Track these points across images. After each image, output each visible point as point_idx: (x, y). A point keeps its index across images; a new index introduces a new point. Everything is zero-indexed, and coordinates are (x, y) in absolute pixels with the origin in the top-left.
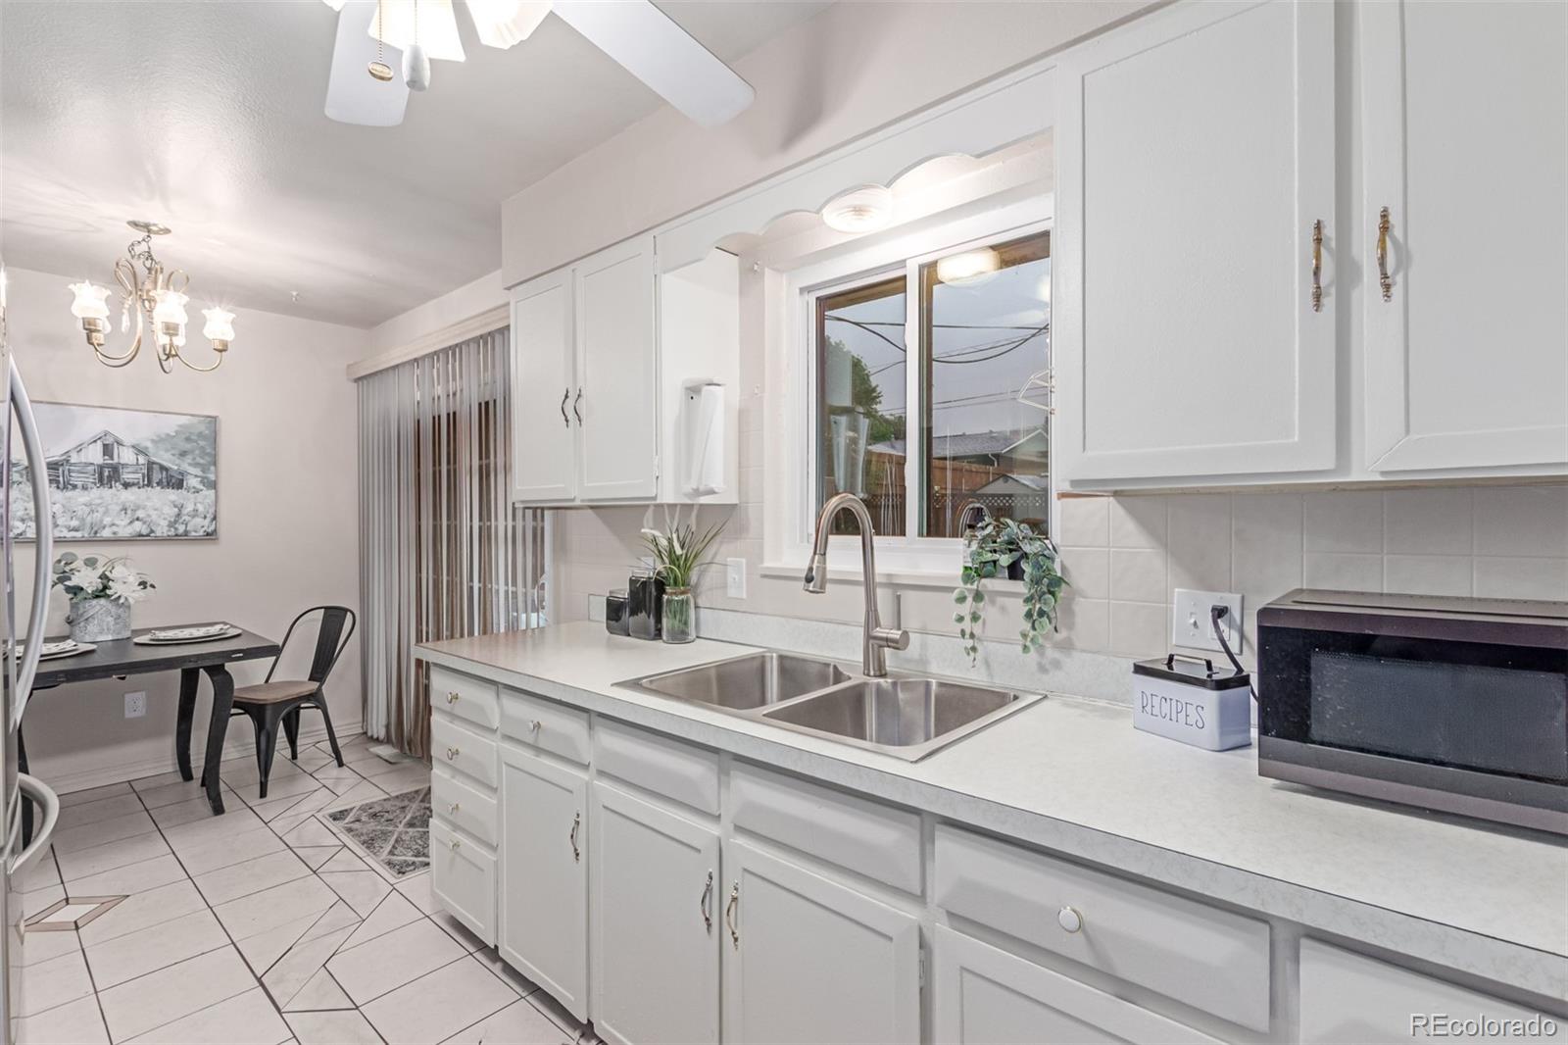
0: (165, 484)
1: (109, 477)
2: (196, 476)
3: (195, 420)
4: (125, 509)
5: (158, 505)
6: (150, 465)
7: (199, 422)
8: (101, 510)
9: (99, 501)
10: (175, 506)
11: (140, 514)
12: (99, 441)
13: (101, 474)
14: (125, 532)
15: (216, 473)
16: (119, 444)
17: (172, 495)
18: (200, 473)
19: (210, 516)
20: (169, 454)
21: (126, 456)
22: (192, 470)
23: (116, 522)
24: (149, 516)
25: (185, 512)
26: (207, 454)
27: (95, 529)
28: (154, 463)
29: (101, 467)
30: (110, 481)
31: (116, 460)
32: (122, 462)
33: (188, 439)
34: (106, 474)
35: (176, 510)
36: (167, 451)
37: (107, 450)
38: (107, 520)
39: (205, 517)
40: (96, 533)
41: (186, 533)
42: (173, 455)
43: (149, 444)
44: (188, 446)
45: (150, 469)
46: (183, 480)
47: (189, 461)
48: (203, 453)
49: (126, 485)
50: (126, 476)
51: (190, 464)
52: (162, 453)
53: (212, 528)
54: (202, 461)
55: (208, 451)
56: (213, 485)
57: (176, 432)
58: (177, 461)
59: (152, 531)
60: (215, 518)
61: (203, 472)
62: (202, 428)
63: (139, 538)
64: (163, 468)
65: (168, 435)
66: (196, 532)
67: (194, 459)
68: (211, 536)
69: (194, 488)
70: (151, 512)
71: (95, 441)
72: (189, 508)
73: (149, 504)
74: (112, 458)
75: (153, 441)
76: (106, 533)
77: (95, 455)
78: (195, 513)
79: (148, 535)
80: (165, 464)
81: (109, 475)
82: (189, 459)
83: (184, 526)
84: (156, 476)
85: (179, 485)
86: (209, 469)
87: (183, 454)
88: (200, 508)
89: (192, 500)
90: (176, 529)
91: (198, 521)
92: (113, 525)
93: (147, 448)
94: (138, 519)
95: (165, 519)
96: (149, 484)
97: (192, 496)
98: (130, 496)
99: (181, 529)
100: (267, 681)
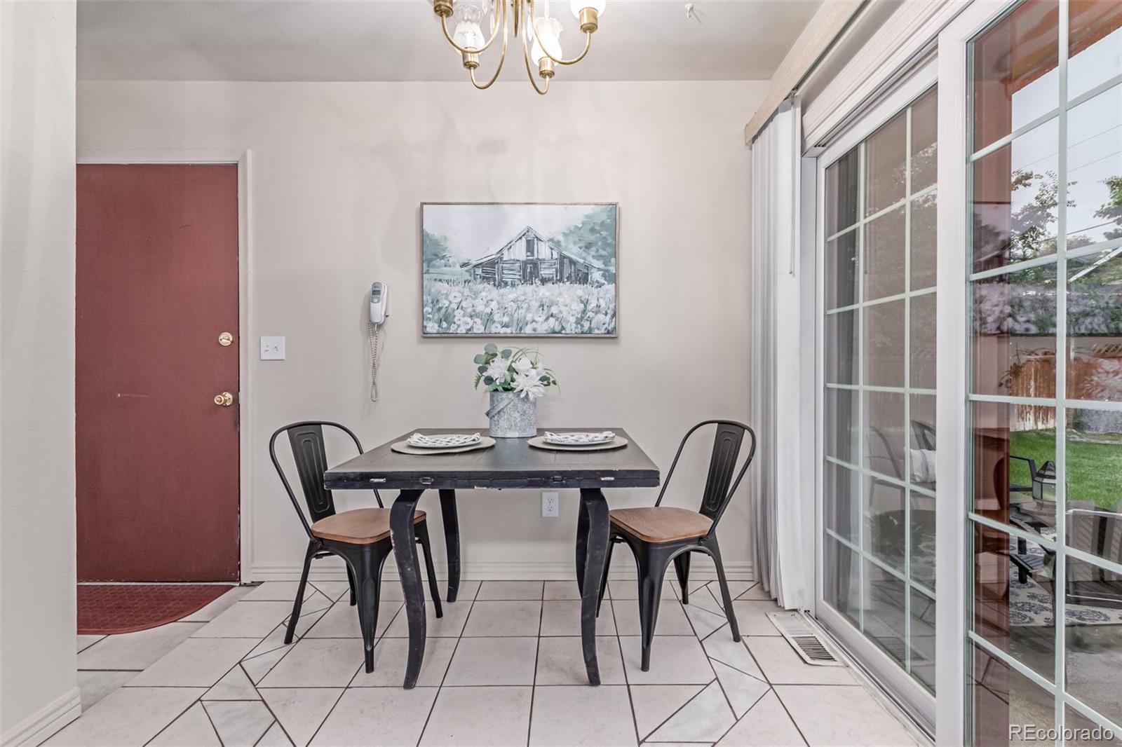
0: (573, 278)
1: (531, 273)
2: (599, 269)
3: (598, 209)
4: (542, 306)
5: (568, 301)
6: (562, 257)
7: (602, 211)
8: (525, 306)
9: (522, 298)
10: (582, 302)
11: (554, 310)
12: (524, 238)
13: (525, 270)
14: (543, 329)
15: (617, 266)
16: (539, 239)
17: (579, 290)
18: (602, 266)
19: (610, 312)
20: (576, 247)
21: (543, 251)
22: (598, 264)
23: (536, 319)
24: (561, 312)
25: (589, 307)
26: (609, 245)
27: (520, 325)
28: (565, 257)
29: (525, 263)
30: (531, 277)
31: (536, 257)
32: (540, 258)
33: (592, 230)
34: (529, 270)
35: (582, 306)
36: (575, 243)
37: (530, 247)
38: (529, 317)
39: (606, 314)
40: (521, 329)
41: (590, 330)
42: (580, 248)
43: (561, 238)
44: (592, 238)
45: (562, 264)
46: (588, 274)
47: (593, 253)
48: (606, 245)
49: (544, 281)
50: (545, 272)
51: (594, 257)
52: (571, 246)
53: (612, 325)
54: (604, 253)
55: (610, 241)
56: (612, 278)
57: (584, 223)
58: (584, 254)
59: (563, 328)
60: (614, 315)
61: (605, 264)
62: (604, 217)
63: (554, 336)
64: (572, 262)
65: (576, 226)
66: (598, 329)
67: (597, 251)
68: (611, 335)
69: (597, 282)
70: (563, 308)
71: (521, 238)
72: (593, 304)
73: (561, 300)
74: (533, 254)
75: (565, 235)
76: (528, 330)
77: (520, 252)
78: (598, 309)
79: (559, 333)
80: (573, 257)
81: (530, 271)
82: (593, 252)
83: (588, 323)
84: (567, 271)
85: (583, 279)
86: (610, 261)
87: (588, 246)
88: (603, 304)
89: (596, 295)
90: (582, 326)
91: (601, 317)
92: (533, 321)
93: (559, 242)
94: (552, 315)
95: (573, 315)
96: (561, 280)
97: (595, 290)
98: (545, 291)
99: (586, 325)
100: (657, 505)
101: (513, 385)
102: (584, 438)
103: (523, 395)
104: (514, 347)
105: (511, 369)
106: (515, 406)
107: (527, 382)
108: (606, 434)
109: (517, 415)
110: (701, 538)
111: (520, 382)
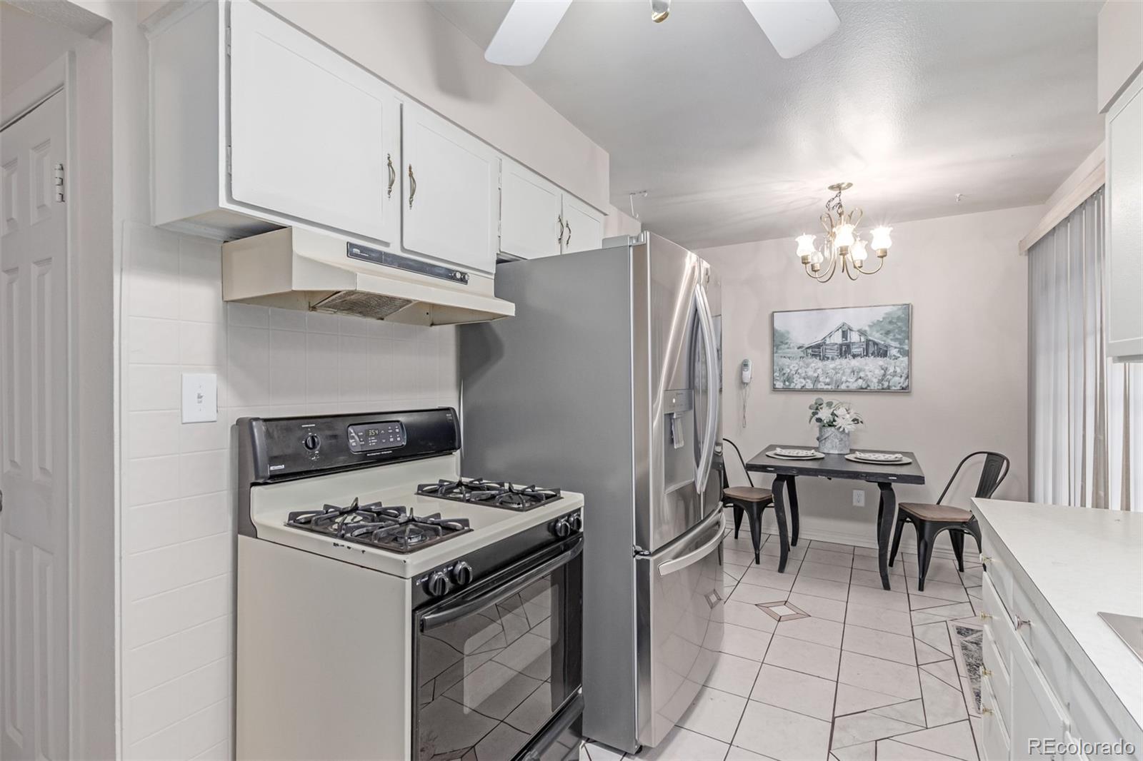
0: (876, 354)
1: (845, 351)
2: (896, 348)
3: (895, 308)
4: (853, 372)
5: (872, 369)
6: (868, 342)
7: (899, 309)
8: (841, 372)
9: (840, 367)
10: (883, 369)
11: (862, 374)
12: (840, 330)
13: (841, 350)
14: (853, 386)
15: (910, 346)
16: (851, 330)
17: (881, 361)
18: (898, 346)
19: (904, 376)
20: (878, 334)
21: (854, 337)
22: (893, 344)
23: (850, 380)
24: (867, 376)
25: (888, 373)
26: (902, 331)
27: (838, 384)
28: (870, 340)
29: (841, 345)
30: (845, 354)
31: (849, 341)
32: (852, 341)
33: (891, 322)
34: (844, 349)
35: (883, 371)
36: (877, 332)
37: (844, 335)
38: (844, 379)
39: (901, 377)
40: (838, 386)
41: (889, 387)
42: (881, 334)
43: (867, 328)
44: (891, 327)
45: (867, 345)
46: (887, 351)
47: (891, 337)
48: (901, 331)
49: (854, 356)
50: (855, 350)
51: (891, 340)
52: (874, 333)
53: (906, 384)
54: (899, 337)
55: (904, 329)
56: (907, 353)
57: (884, 318)
58: (885, 338)
59: (868, 386)
60: (908, 377)
61: (900, 344)
62: (900, 313)
63: (861, 391)
64: (875, 344)
65: (878, 321)
66: (895, 387)
67: (894, 336)
68: (905, 390)
69: (894, 356)
70: (868, 373)
71: (838, 330)
72: (891, 370)
73: (867, 368)
74: (847, 340)
75: (870, 326)
76: (843, 387)
77: (837, 338)
78: (895, 374)
79: (866, 388)
80: (876, 340)
81: (845, 350)
82: (891, 336)
83: (887, 383)
84: (871, 349)
85: (884, 354)
86: (904, 342)
87: (888, 333)
88: (898, 370)
89: (893, 364)
90: (883, 385)
91: (897, 379)
92: (847, 381)
93: (865, 331)
94: (860, 378)
95: (876, 378)
96: (867, 355)
97: (892, 362)
98: (855, 363)
99: (886, 384)
100: (938, 503)
101: (834, 423)
102: (881, 457)
103: (841, 430)
104: (835, 399)
105: (833, 414)
106: (836, 436)
107: (844, 421)
108: (897, 455)
109: (837, 441)
110: (964, 523)
111: (839, 422)
